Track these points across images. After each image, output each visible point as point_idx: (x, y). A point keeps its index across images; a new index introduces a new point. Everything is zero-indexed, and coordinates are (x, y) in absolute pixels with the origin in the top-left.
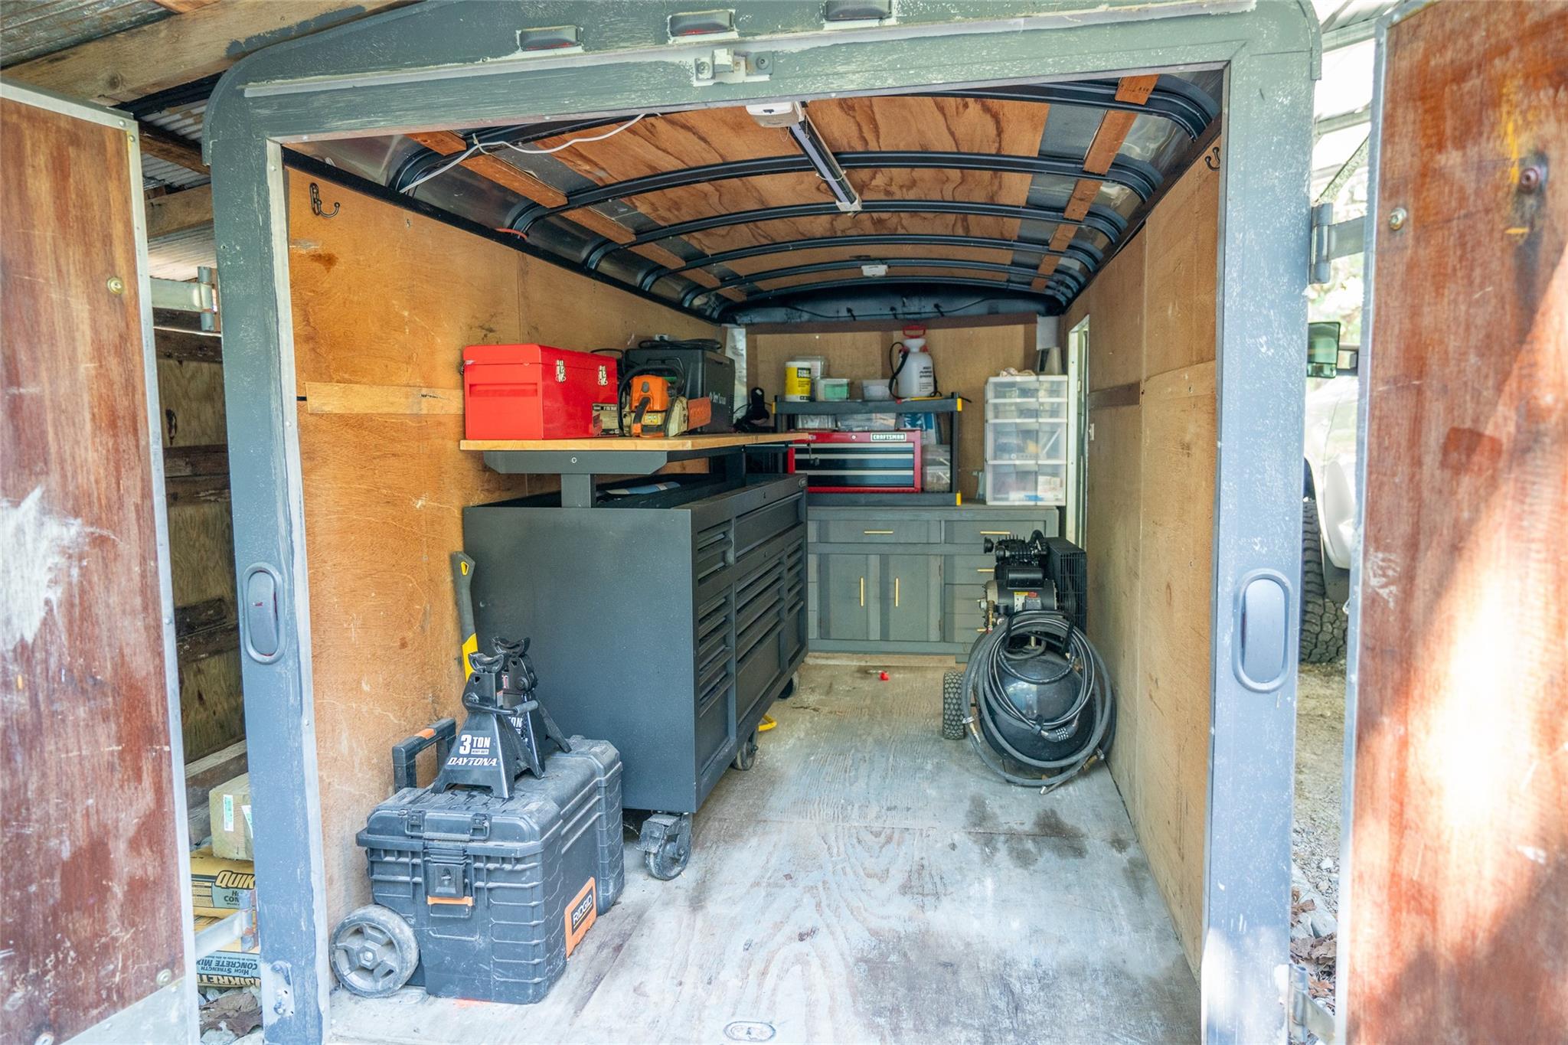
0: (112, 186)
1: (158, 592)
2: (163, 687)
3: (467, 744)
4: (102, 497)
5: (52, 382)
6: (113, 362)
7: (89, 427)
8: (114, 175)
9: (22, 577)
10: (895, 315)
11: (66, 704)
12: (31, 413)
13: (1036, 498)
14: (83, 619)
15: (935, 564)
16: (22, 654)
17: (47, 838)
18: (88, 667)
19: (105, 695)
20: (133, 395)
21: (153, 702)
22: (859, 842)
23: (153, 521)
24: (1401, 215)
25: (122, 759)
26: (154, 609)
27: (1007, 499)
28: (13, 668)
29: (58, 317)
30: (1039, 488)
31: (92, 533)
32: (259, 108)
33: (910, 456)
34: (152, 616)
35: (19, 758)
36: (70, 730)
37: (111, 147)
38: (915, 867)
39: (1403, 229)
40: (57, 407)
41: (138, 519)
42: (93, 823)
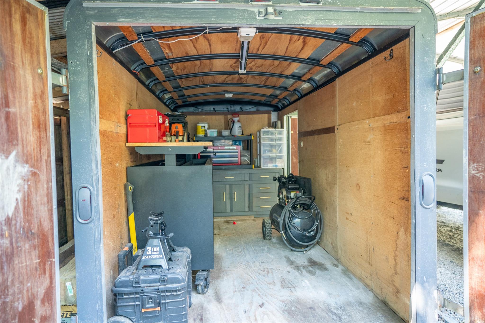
0: (40, 31)
1: (52, 195)
2: (53, 234)
3: (150, 251)
4: (35, 156)
5: (20, 107)
6: (39, 101)
7: (31, 127)
8: (41, 28)
9: (9, 188)
10: (228, 110)
11: (22, 243)
12: (13, 119)
13: (276, 166)
14: (28, 207)
15: (247, 187)
16: (8, 221)
17: (14, 302)
18: (29, 227)
19: (34, 238)
20: (45, 116)
21: (50, 241)
22: (259, 274)
23: (51, 167)
24: (479, 69)
25: (40, 265)
26: (51, 202)
27: (267, 166)
28: (5, 228)
29: (22, 81)
30: (277, 162)
31: (32, 171)
32: (89, 11)
33: (237, 154)
34: (50, 205)
35: (5, 268)
36: (23, 254)
37: (40, 16)
38: (282, 280)
39: (480, 72)
40: (21, 118)
41: (46, 166)
42: (30, 294)
